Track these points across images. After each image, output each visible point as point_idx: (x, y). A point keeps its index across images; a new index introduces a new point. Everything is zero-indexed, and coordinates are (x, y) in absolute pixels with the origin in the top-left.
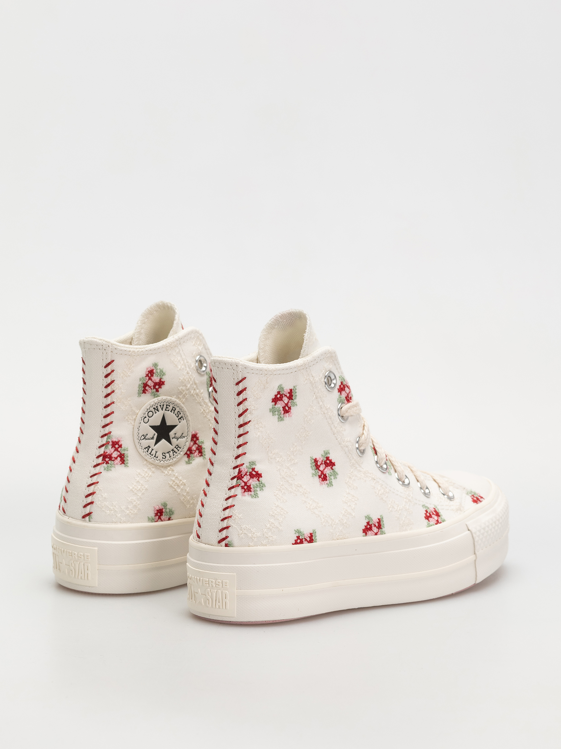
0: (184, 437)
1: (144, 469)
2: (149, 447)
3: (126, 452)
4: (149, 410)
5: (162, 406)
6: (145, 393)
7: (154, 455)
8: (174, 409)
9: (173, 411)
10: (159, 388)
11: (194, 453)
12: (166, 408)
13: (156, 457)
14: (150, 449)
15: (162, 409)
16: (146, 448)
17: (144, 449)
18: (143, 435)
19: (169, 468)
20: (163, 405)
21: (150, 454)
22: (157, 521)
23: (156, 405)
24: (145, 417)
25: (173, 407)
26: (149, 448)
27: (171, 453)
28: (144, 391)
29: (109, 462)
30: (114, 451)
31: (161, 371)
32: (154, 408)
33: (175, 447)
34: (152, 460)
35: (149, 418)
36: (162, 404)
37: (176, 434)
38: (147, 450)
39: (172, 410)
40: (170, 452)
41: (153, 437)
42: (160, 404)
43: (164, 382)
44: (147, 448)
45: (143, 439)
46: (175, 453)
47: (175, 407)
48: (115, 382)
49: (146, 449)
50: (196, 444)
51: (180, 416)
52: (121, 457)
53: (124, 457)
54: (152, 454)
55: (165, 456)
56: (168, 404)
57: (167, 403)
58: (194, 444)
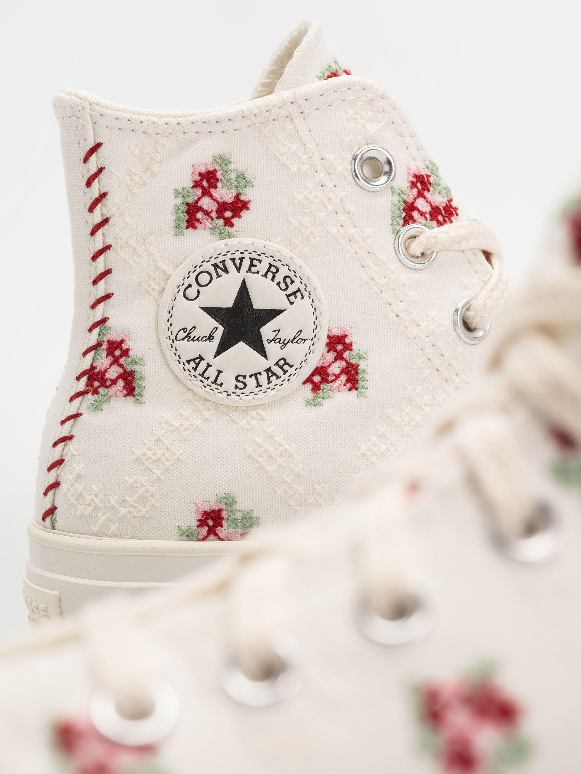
0: (305, 340)
1: (181, 412)
2: (201, 358)
3: (137, 368)
4: (199, 270)
5: (238, 262)
6: (195, 228)
7: (212, 379)
8: (273, 269)
9: (270, 275)
10: (233, 217)
11: (332, 381)
12: (251, 265)
13: (218, 385)
14: (203, 365)
15: (239, 269)
16: (191, 361)
17: (186, 363)
18: (184, 329)
19: (253, 413)
20: (242, 259)
21: (202, 375)
22: (204, 539)
23: (221, 258)
24: (190, 286)
25: (271, 265)
26: (199, 362)
27: (263, 378)
28: (192, 223)
29: (101, 390)
30: (111, 365)
31: (241, 176)
32: (215, 266)
33: (277, 364)
34: (205, 390)
35: (200, 289)
36: (238, 256)
37: (279, 330)
38: (194, 366)
39: (268, 271)
40: (260, 374)
41: (210, 336)
42: (233, 256)
43: (249, 202)
44: (194, 360)
45: (183, 339)
46: (274, 378)
47: (278, 264)
48: (108, 197)
49: (192, 363)
50: (342, 359)
51: (292, 289)
52: (125, 379)
53: (133, 379)
54: (206, 375)
55: (245, 384)
56: (254, 256)
57: (254, 254)
58: (336, 360)
